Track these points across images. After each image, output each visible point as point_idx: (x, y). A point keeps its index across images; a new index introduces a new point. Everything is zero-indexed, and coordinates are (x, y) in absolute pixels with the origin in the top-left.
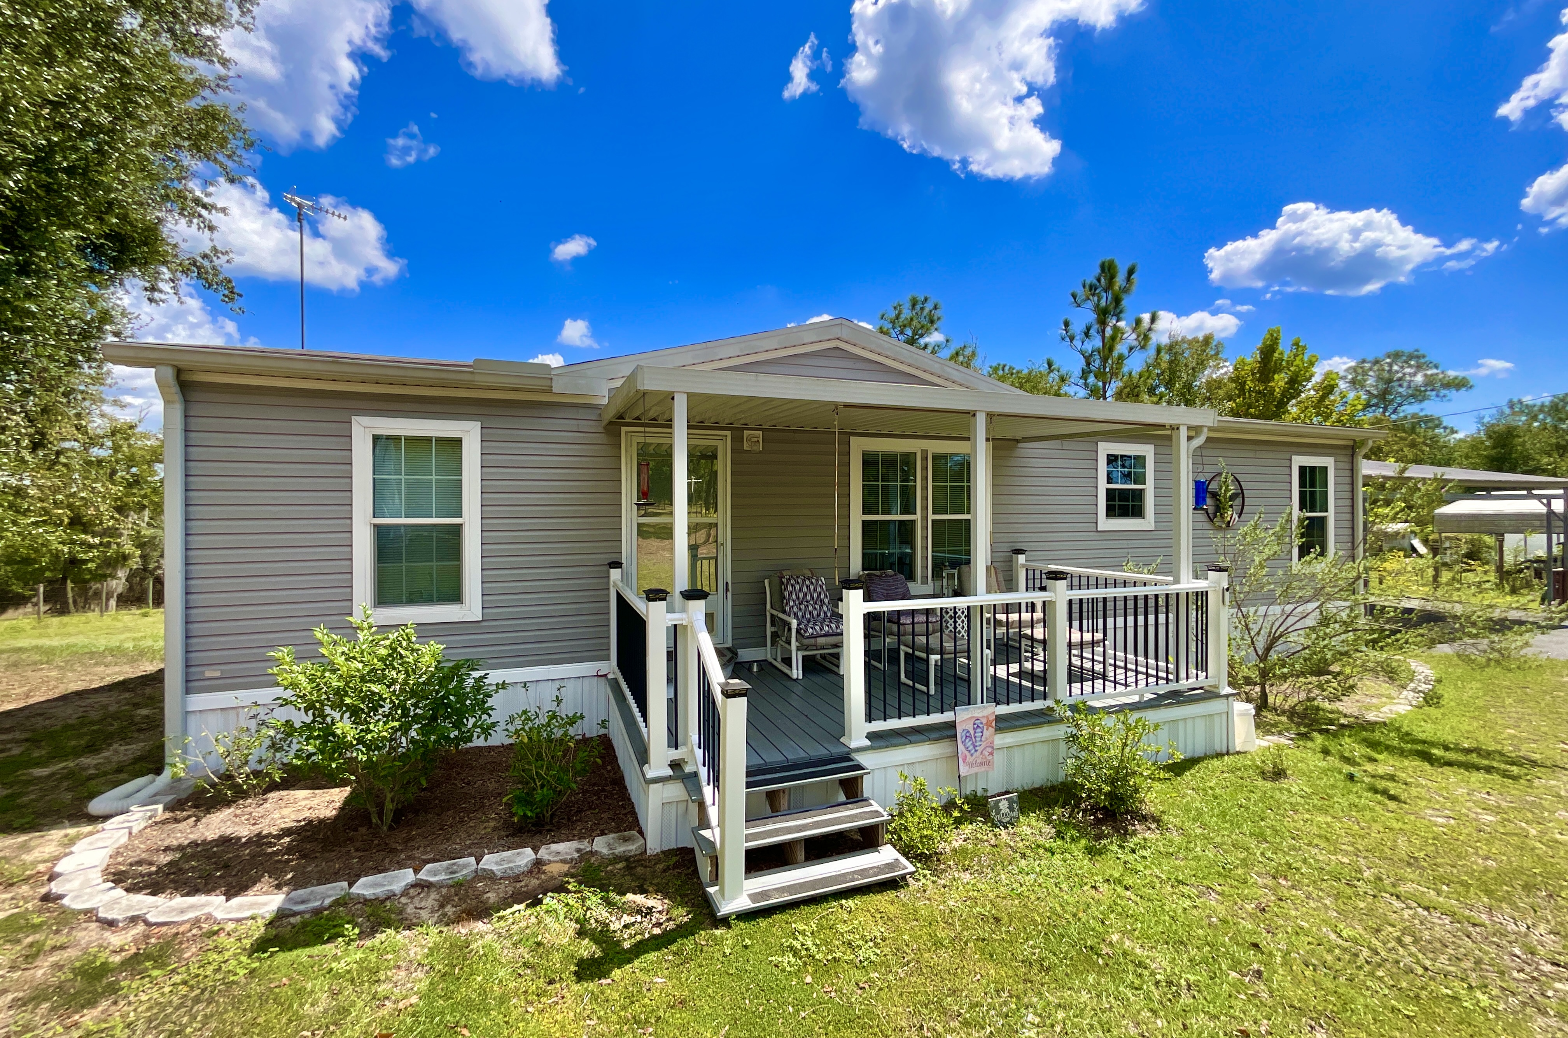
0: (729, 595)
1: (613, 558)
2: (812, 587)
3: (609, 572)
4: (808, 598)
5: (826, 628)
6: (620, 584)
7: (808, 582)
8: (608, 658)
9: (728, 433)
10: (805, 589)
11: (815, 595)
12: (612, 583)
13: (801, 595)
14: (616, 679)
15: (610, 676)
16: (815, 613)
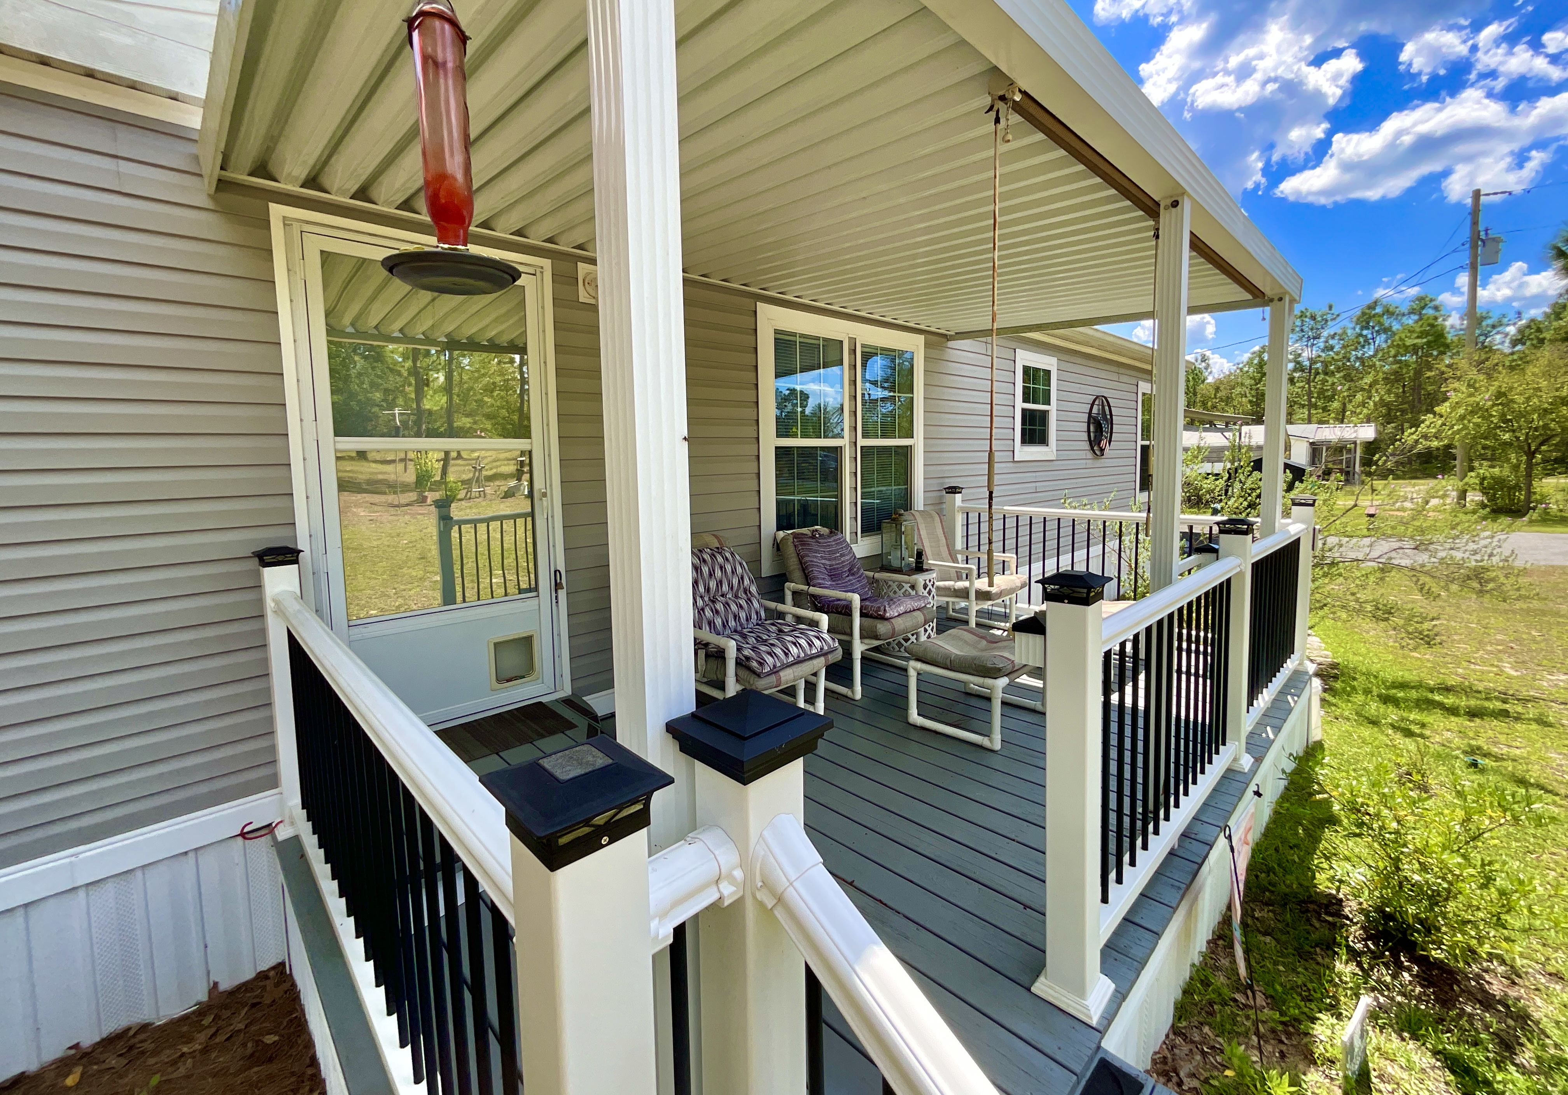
0: (562, 594)
1: (272, 538)
2: (728, 568)
3: (259, 576)
4: (725, 588)
5: (794, 650)
6: (293, 606)
7: (720, 559)
8: (273, 782)
9: (547, 263)
10: (718, 573)
11: (735, 581)
12: (270, 605)
13: (713, 584)
14: (296, 839)
15: (283, 833)
16: (743, 615)
